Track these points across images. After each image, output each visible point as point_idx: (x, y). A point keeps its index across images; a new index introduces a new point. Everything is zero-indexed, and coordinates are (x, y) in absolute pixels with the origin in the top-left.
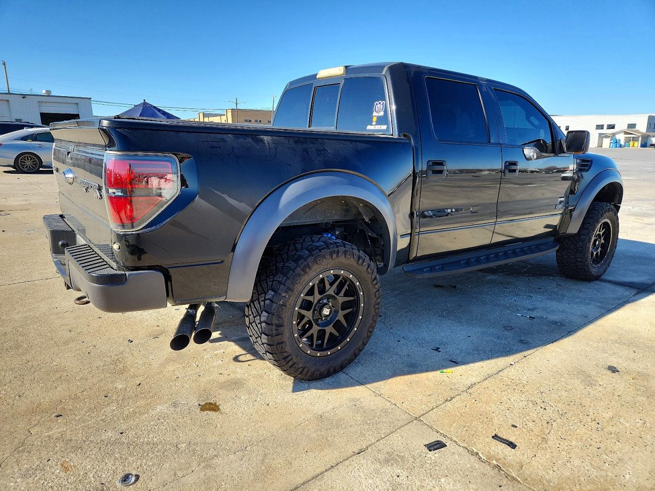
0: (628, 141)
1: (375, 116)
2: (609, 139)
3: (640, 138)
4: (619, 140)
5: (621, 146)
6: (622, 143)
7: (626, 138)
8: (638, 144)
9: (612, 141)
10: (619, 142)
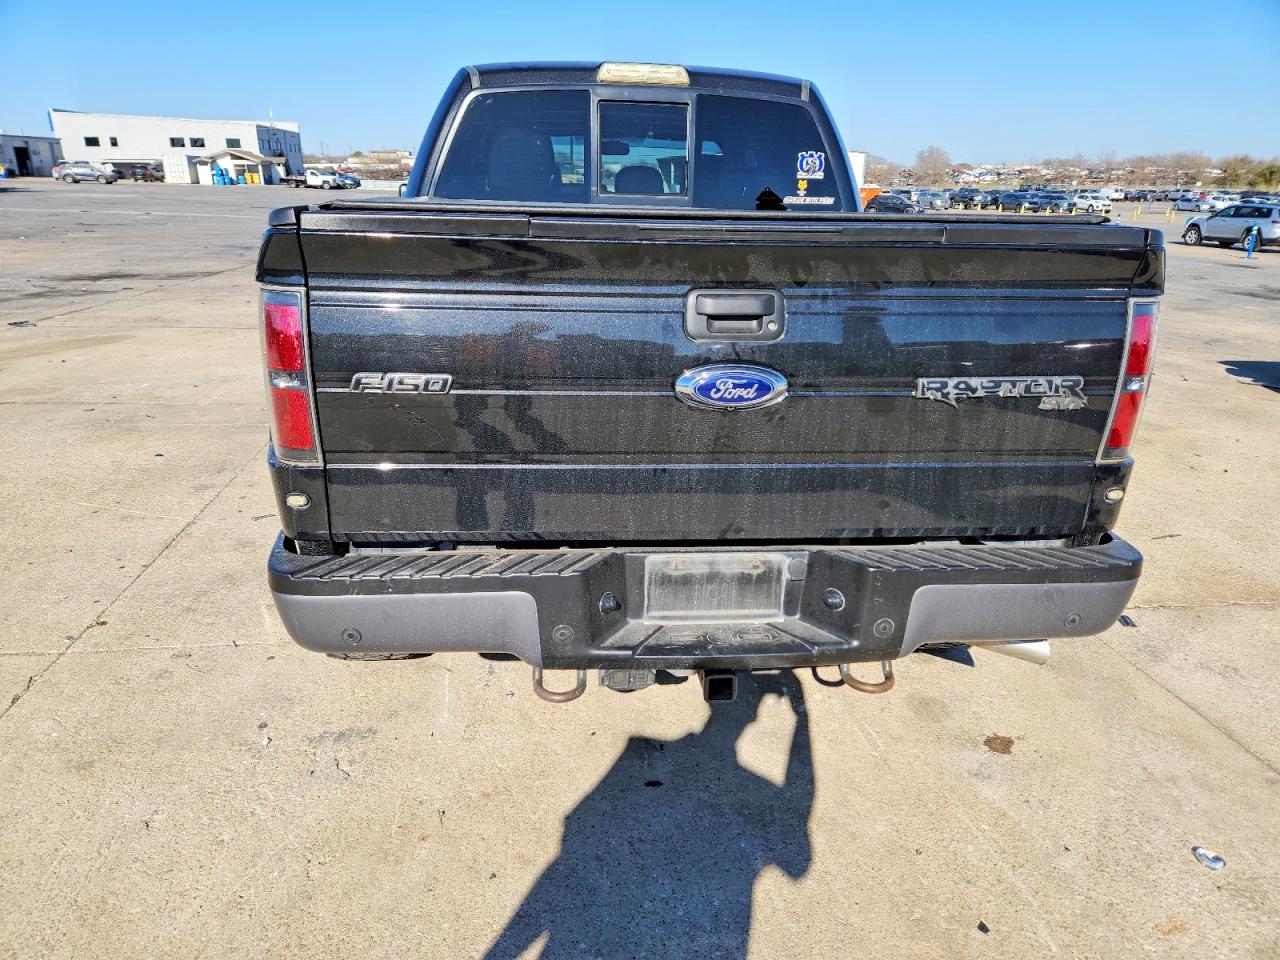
0: (241, 172)
1: (803, 180)
2: (209, 167)
3: (260, 167)
4: (226, 170)
5: (232, 182)
6: (233, 175)
7: (236, 166)
8: (259, 178)
9: (214, 172)
10: (227, 175)
